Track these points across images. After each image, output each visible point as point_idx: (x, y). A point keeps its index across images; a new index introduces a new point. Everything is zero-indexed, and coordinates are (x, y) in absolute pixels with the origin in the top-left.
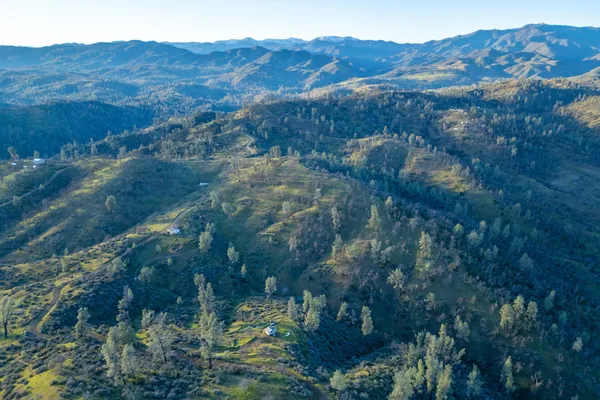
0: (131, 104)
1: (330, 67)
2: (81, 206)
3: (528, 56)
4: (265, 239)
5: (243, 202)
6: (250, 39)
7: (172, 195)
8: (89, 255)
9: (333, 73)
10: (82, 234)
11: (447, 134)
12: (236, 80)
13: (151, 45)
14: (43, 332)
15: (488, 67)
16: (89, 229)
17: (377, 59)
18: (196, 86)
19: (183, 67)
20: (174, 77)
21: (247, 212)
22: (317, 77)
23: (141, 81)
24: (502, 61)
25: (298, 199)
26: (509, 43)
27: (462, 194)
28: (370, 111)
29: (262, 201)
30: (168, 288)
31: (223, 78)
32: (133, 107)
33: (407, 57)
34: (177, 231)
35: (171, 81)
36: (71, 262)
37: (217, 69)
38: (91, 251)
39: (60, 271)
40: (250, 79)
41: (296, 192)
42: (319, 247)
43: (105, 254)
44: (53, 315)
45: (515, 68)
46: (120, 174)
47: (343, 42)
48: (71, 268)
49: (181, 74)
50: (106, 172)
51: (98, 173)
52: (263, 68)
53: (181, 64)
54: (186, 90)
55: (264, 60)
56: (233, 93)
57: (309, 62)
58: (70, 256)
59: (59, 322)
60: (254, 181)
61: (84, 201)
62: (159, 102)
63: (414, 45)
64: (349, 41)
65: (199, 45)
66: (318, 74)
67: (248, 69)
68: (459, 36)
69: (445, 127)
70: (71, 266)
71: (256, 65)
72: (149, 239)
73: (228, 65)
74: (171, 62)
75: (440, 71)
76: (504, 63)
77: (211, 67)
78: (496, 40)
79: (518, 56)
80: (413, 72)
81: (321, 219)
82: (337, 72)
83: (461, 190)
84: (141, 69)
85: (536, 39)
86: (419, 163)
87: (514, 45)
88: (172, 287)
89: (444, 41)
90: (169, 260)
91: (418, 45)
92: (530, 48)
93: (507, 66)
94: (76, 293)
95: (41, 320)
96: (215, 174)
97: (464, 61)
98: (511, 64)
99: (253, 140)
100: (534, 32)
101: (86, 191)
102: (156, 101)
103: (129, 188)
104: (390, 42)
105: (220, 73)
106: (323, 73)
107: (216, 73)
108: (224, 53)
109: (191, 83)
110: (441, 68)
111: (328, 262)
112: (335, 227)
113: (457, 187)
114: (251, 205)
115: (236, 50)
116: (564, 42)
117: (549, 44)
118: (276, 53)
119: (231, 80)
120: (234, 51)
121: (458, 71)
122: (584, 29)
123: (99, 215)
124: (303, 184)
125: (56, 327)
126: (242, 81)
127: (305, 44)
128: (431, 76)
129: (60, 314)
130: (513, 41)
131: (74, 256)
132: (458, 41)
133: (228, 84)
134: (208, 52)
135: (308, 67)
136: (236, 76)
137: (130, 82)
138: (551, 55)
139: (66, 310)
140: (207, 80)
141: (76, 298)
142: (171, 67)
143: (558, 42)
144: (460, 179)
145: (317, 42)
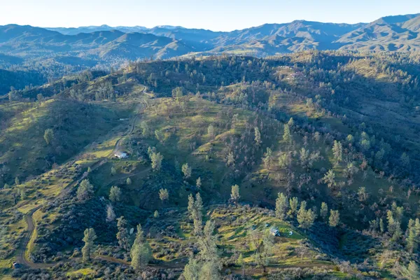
0: (20, 69)
1: (172, 45)
2: (18, 141)
3: (301, 40)
4: (200, 157)
5: (169, 130)
6: (106, 26)
7: (100, 129)
8: (44, 182)
9: (175, 49)
10: (26, 165)
11: (283, 82)
12: (102, 54)
13: (27, 28)
14: (36, 262)
15: (277, 46)
16: (33, 160)
17: (202, 41)
18: (71, 58)
19: (56, 44)
20: (51, 51)
21: (174, 138)
22: (165, 52)
23: (23, 54)
24: (285, 42)
25: (217, 125)
26: (285, 32)
27: (317, 119)
28: (224, 68)
29: (185, 128)
30: (134, 205)
31: (92, 52)
32: (23, 72)
33: (222, 41)
34: (124, 155)
35: (48, 54)
36: (27, 190)
37: (86, 45)
38: (44, 178)
39: (17, 199)
40: (113, 53)
41: (211, 119)
42: (249, 160)
43: (61, 180)
44: (39, 242)
45: (294, 47)
46: (48, 113)
47: (176, 29)
48: (30, 195)
49: (56, 49)
50: (33, 111)
51: (26, 113)
52: (122, 45)
53: (55, 42)
54: (64, 60)
55: (121, 39)
56: (102, 62)
57: (156, 42)
58: (22, 185)
59: (49, 249)
60: (171, 114)
61: (19, 137)
62: (44, 68)
63: (224, 32)
64: (179, 28)
65: (65, 29)
66: (165, 49)
67: (111, 46)
68: (253, 27)
69: (280, 78)
70: (28, 193)
71: (116, 43)
72: (101, 164)
73: (93, 44)
74: (46, 40)
75: (248, 48)
76: (287, 44)
77: (80, 44)
78: (277, 30)
79: (295, 39)
80: (230, 49)
81: (243, 139)
82: (178, 49)
83: (316, 117)
84: (22, 45)
85: (301, 30)
86: (279, 100)
87: (289, 33)
88: (137, 204)
89: (244, 30)
90: (128, 180)
91: (227, 33)
92: (300, 34)
93: (288, 46)
94: (53, 217)
95: (25, 249)
96: (130, 111)
97: (261, 42)
98: (291, 45)
99: (146, 88)
100: (299, 25)
101: (19, 128)
102: (41, 67)
103: (61, 124)
104: (208, 30)
105: (88, 49)
106: (168, 49)
107: (84, 48)
108: (90, 34)
109: (67, 55)
110: (248, 46)
111: (262, 171)
112: (257, 144)
113: (312, 115)
114: (176, 132)
115: (99, 32)
116: (318, 32)
117: (310, 33)
118: (129, 35)
119: (98, 53)
120: (97, 33)
121: (259, 49)
122: (327, 24)
123: (38, 147)
124: (215, 113)
125: (48, 254)
126: (108, 54)
127: (148, 30)
128: (243, 52)
129: (46, 240)
130: (287, 31)
131: (28, 184)
132: (253, 31)
133: (97, 57)
134: (76, 34)
135: (156, 45)
136: (102, 50)
137: (13, 55)
138: (313, 40)
139: (51, 235)
140: (79, 53)
141: (56, 222)
142: (47, 45)
143: (314, 32)
144: (313, 109)
145: (157, 29)
